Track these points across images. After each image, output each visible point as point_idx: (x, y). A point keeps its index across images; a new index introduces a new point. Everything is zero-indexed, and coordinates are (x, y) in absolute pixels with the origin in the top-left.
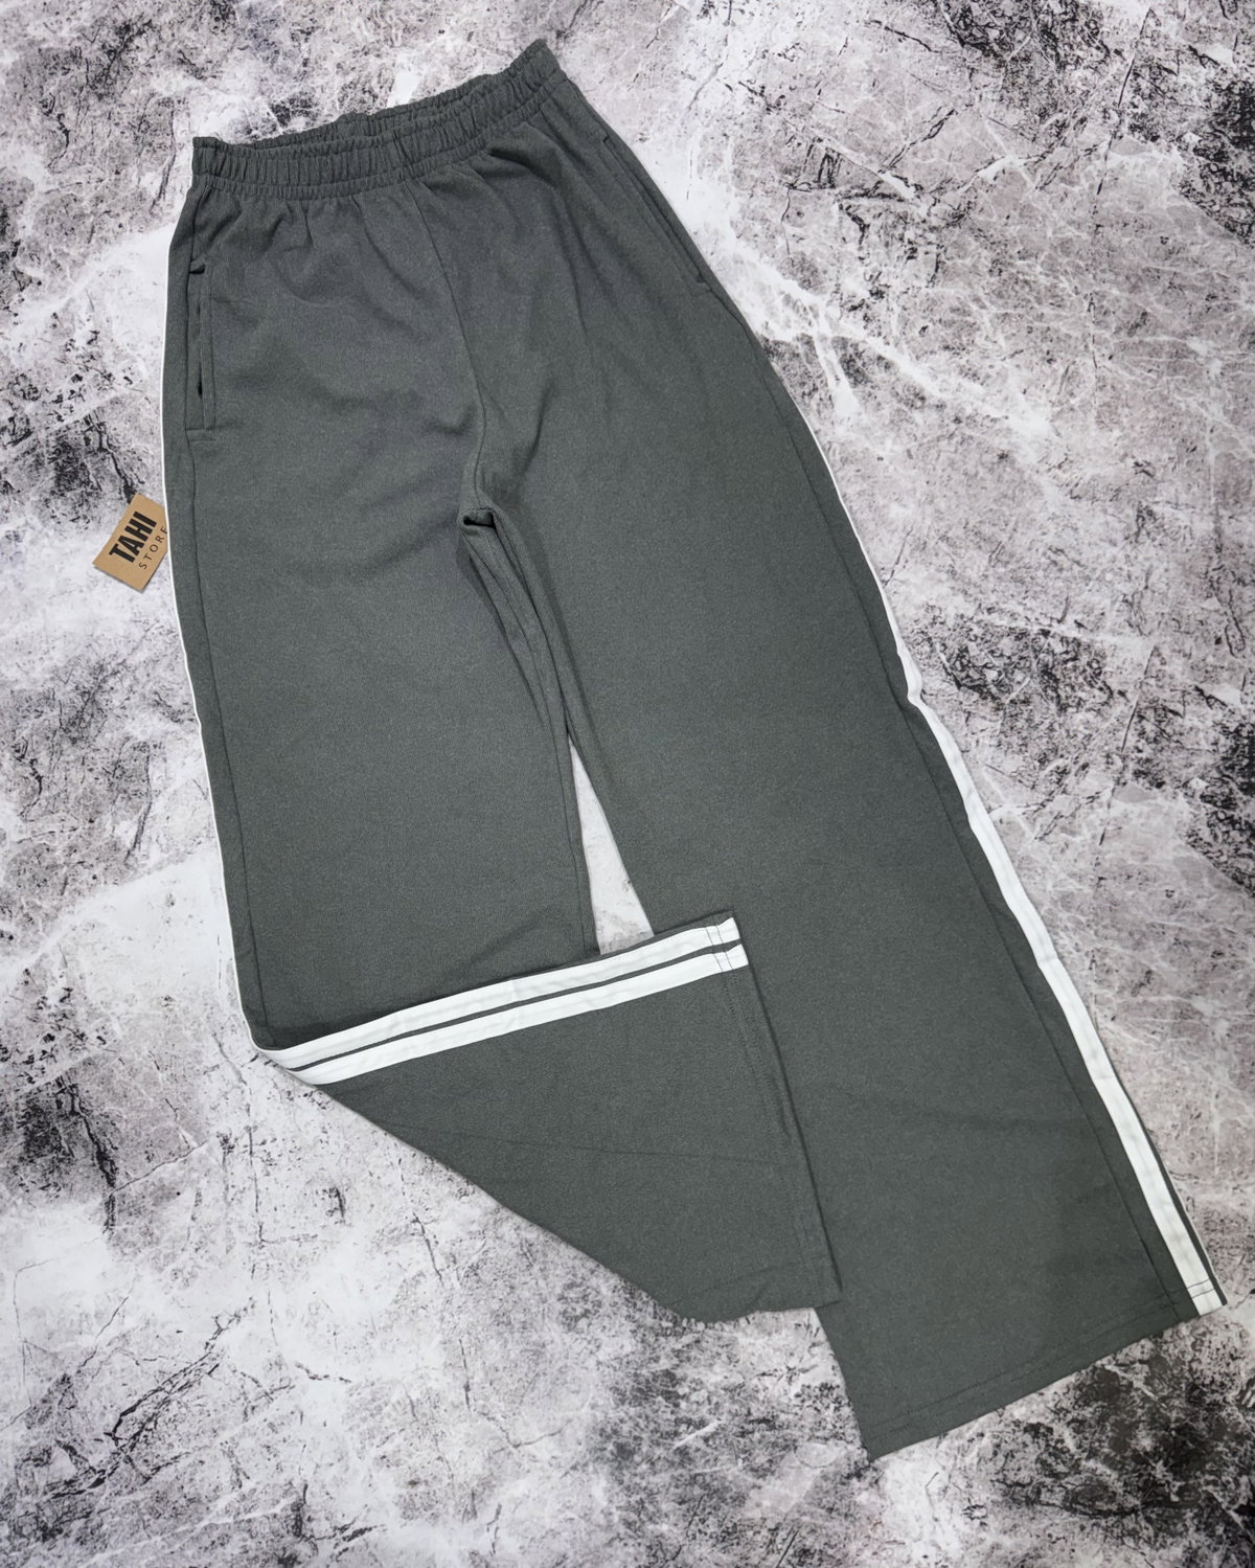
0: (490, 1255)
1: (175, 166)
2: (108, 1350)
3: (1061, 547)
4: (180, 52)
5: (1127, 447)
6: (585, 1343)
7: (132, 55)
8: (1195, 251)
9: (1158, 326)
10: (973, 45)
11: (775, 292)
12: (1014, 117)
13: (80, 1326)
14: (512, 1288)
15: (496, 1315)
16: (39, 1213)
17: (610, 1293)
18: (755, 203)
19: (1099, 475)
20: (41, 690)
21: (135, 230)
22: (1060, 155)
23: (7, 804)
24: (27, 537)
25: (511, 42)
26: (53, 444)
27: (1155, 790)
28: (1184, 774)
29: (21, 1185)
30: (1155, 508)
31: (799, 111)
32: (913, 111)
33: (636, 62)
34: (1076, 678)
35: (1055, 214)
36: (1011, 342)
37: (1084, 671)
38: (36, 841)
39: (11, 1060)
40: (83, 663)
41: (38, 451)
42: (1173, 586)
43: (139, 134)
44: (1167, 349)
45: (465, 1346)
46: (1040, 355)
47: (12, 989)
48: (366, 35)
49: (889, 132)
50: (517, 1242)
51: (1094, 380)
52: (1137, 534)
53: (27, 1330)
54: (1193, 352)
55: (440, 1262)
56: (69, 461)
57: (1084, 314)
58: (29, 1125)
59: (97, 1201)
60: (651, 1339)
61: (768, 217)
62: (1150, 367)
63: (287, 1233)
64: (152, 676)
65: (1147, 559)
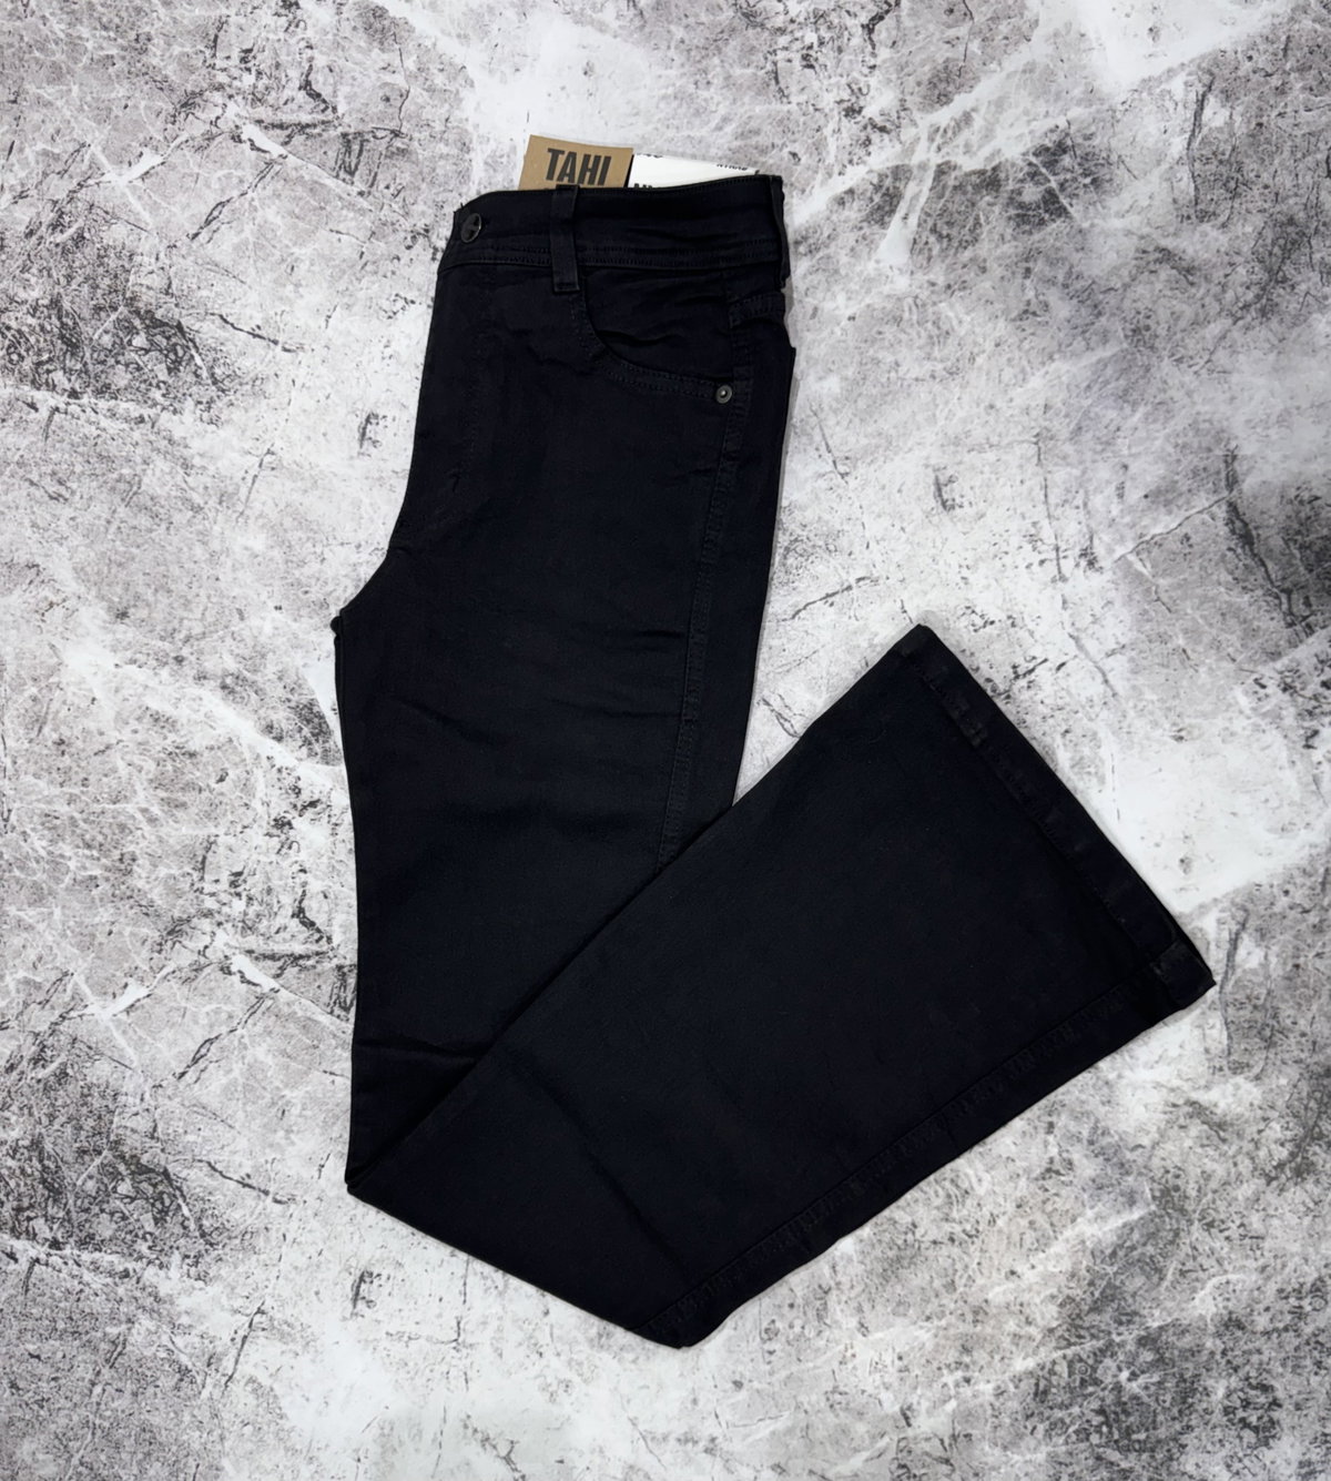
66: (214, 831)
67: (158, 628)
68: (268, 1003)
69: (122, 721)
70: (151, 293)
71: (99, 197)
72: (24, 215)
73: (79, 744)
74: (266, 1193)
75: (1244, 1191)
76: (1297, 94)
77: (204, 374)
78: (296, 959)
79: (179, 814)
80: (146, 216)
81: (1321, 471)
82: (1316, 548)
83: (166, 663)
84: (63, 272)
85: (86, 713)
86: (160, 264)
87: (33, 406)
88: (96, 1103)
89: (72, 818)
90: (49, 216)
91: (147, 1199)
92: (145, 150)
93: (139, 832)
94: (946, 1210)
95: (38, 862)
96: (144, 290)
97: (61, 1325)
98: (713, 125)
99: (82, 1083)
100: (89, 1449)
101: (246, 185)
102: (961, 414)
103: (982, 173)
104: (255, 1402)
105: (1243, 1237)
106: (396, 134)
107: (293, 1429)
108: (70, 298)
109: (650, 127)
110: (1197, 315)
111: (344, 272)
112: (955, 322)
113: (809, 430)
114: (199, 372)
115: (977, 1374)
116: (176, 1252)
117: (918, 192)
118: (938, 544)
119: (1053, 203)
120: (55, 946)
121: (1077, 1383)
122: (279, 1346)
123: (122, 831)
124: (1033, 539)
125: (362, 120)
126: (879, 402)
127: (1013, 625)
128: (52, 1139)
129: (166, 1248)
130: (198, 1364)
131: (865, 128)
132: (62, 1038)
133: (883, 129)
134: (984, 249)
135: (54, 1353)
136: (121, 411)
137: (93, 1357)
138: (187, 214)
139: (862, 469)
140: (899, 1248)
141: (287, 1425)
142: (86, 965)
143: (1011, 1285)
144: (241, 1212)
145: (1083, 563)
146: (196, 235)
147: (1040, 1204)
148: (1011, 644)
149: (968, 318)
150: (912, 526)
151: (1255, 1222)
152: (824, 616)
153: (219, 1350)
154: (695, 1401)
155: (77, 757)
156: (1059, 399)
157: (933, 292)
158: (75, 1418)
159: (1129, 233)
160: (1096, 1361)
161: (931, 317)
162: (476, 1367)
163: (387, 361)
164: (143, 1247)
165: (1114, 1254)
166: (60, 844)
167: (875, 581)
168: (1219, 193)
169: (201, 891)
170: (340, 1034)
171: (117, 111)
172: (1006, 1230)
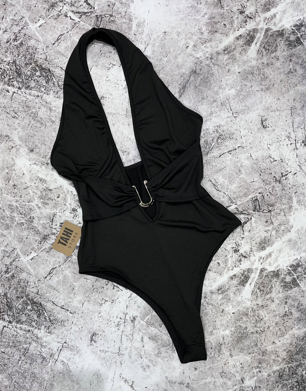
66: (56, 211)
67: (42, 155)
69: (31, 180)
70: (41, 60)
71: (27, 33)
72: (6, 36)
73: (20, 186)
74: (68, 310)
77: (56, 84)
79: (46, 206)
80: (40, 38)
83: (44, 165)
84: (17, 53)
85: (22, 178)
86: (44, 52)
87: (8, 91)
89: (17, 206)
90: (13, 37)
91: (35, 311)
92: (40, 19)
93: (35, 211)
94: (256, 324)
95: (7, 218)
96: (39, 59)
97: (11, 344)
98: (202, 15)
99: (18, 279)
100: (17, 378)
101: (69, 30)
102: (269, 101)
103: (279, 31)
104: (63, 367)
106: (111, 16)
107: (73, 375)
108: (19, 61)
109: (184, 15)
111: (96, 56)
112: (269, 74)
113: (226, 104)
114: (54, 83)
115: (263, 370)
116: (43, 325)
117: (260, 36)
118: (262, 137)
119: (299, 41)
120: (12, 241)
121: (291, 374)
122: (70, 352)
123: (31, 210)
124: (289, 137)
125: (102, 11)
126: (246, 97)
127: (282, 161)
128: (10, 294)
129: (40, 324)
130: (48, 356)
131: (245, 17)
132: (13, 266)
133: (250, 18)
134: (278, 53)
135: (9, 352)
136: (33, 93)
137: (19, 353)
138: (52, 37)
139: (240, 116)
140: (242, 334)
141: (72, 374)
143: (273, 346)
144: (61, 315)
145: (303, 145)
146: (54, 44)
147: (282, 324)
148: (281, 167)
149: (273, 73)
150: (254, 132)
152: (229, 157)
153: (54, 352)
154: (184, 373)
156: (298, 98)
157: (263, 65)
158: (14, 370)
160: (296, 368)
161: (262, 73)
162: (124, 360)
163: (107, 81)
164: (34, 324)
165: (303, 339)
166: (13, 213)
167: (243, 148)
169: (52, 228)
171: (33, 8)
172: (272, 331)
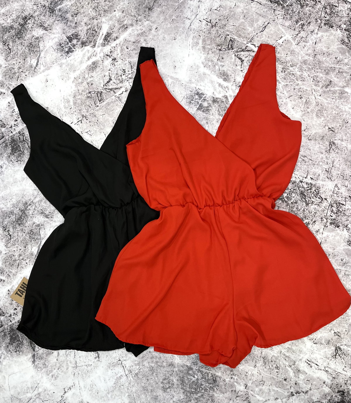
0: (141, 370)
1: (40, 57)
2: (35, 397)
3: (306, 155)
4: (40, 23)
5: (326, 123)
6: (169, 396)
7: (27, 25)
8: (346, 61)
9: (335, 85)
10: (274, 2)
11: (216, 83)
12: (288, 23)
13: (27, 391)
14: (148, 380)
15: (143, 387)
16: (15, 359)
17: (176, 381)
18: (209, 56)
19: (317, 132)
20: (10, 210)
21: (30, 76)
22: (303, 34)
23: (2, 243)
24: (5, 167)
25: (135, 12)
26: (10, 140)
27: (337, 228)
28: (346, 223)
29: (10, 351)
30: (335, 142)
31: (222, 27)
32: (257, 24)
33: (172, 15)
34: (311, 195)
35: (302, 52)
36: (289, 93)
37: (314, 193)
38: (10, 253)
39: (5, 316)
40: (21, 202)
41: (6, 142)
42: (341, 165)
43: (30, 48)
44: (338, 92)
45: (135, 397)
46: (298, 96)
47: (5, 295)
48: (93, 14)
49: (249, 31)
50: (149, 367)
51: (315, 103)
52: (330, 150)
53: (12, 392)
54: (346, 92)
55: (127, 372)
56: (15, 145)
57: (311, 83)
58: (11, 334)
59: (30, 355)
60: (189, 395)
61: (213, 60)
62: (333, 98)
63: (83, 364)
64: (40, 205)
65: (333, 157)
68: (249, 40)
75: (36, 14)
76: (17, 254)
78: (243, 51)
81: (16, 167)
82: (17, 150)
88: (288, 16)
105: (38, 4)
110: (41, 203)
142: (293, 47)
151: (35, 8)
155: (297, 95)
159: (55, 221)
168: (35, 231)
170: (232, 34)
